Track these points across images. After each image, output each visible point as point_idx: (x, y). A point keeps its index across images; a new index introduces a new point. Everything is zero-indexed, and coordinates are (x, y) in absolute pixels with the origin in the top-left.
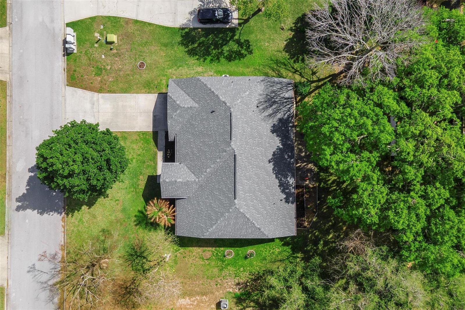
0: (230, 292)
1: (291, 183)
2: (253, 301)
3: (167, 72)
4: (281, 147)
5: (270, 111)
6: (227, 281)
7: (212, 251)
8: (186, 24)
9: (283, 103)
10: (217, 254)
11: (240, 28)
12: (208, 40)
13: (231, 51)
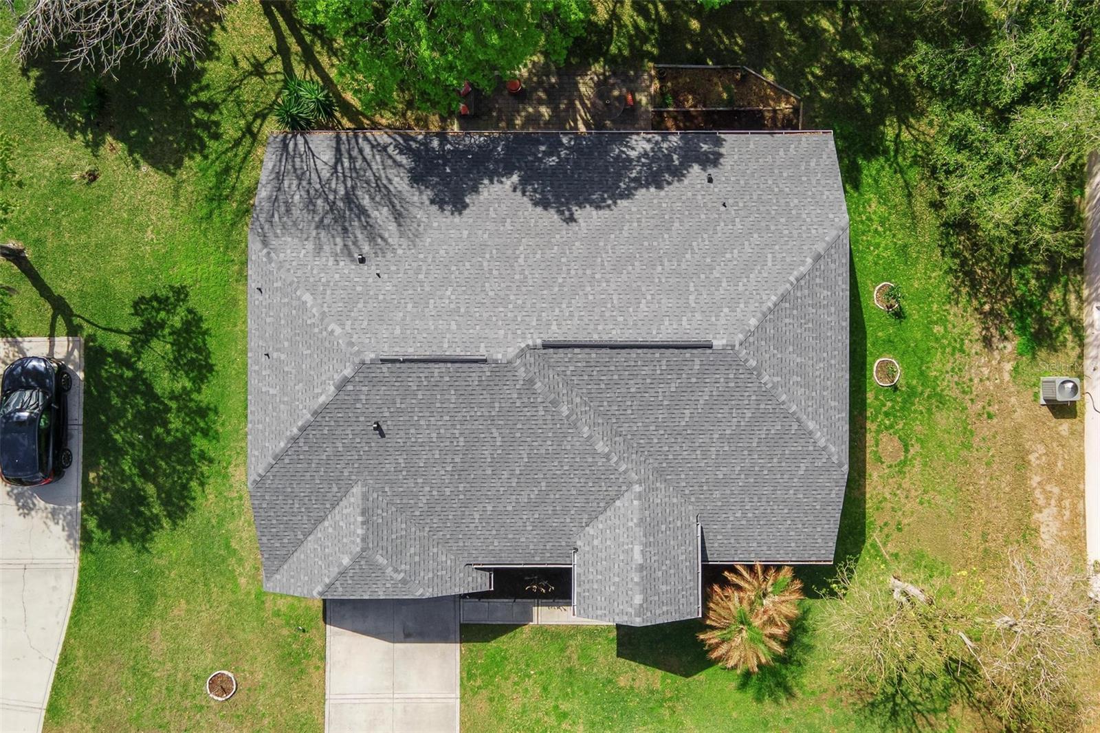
0: (1016, 369)
1: (648, 147)
2: (1045, 291)
3: (249, 593)
4: (515, 178)
5: (381, 215)
6: (976, 381)
7: (878, 432)
8: (69, 526)
9: (353, 169)
10: (887, 414)
11: (88, 330)
12: (132, 445)
13: (176, 365)
